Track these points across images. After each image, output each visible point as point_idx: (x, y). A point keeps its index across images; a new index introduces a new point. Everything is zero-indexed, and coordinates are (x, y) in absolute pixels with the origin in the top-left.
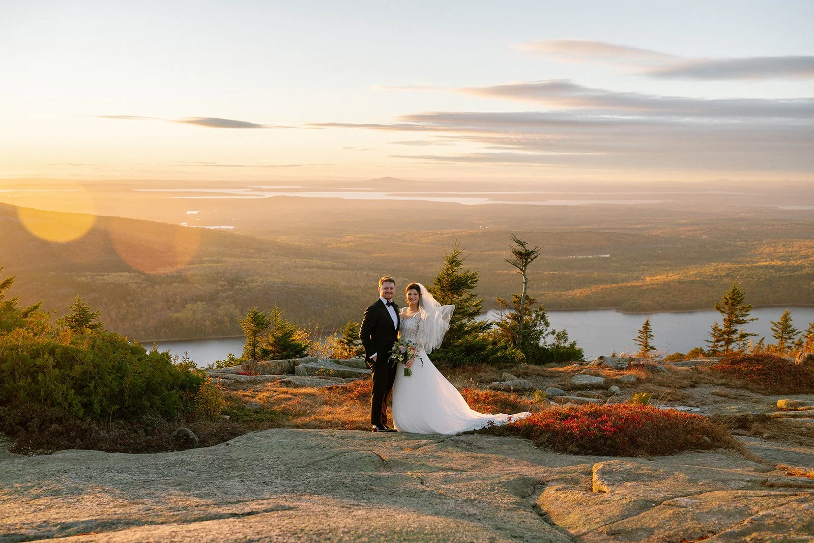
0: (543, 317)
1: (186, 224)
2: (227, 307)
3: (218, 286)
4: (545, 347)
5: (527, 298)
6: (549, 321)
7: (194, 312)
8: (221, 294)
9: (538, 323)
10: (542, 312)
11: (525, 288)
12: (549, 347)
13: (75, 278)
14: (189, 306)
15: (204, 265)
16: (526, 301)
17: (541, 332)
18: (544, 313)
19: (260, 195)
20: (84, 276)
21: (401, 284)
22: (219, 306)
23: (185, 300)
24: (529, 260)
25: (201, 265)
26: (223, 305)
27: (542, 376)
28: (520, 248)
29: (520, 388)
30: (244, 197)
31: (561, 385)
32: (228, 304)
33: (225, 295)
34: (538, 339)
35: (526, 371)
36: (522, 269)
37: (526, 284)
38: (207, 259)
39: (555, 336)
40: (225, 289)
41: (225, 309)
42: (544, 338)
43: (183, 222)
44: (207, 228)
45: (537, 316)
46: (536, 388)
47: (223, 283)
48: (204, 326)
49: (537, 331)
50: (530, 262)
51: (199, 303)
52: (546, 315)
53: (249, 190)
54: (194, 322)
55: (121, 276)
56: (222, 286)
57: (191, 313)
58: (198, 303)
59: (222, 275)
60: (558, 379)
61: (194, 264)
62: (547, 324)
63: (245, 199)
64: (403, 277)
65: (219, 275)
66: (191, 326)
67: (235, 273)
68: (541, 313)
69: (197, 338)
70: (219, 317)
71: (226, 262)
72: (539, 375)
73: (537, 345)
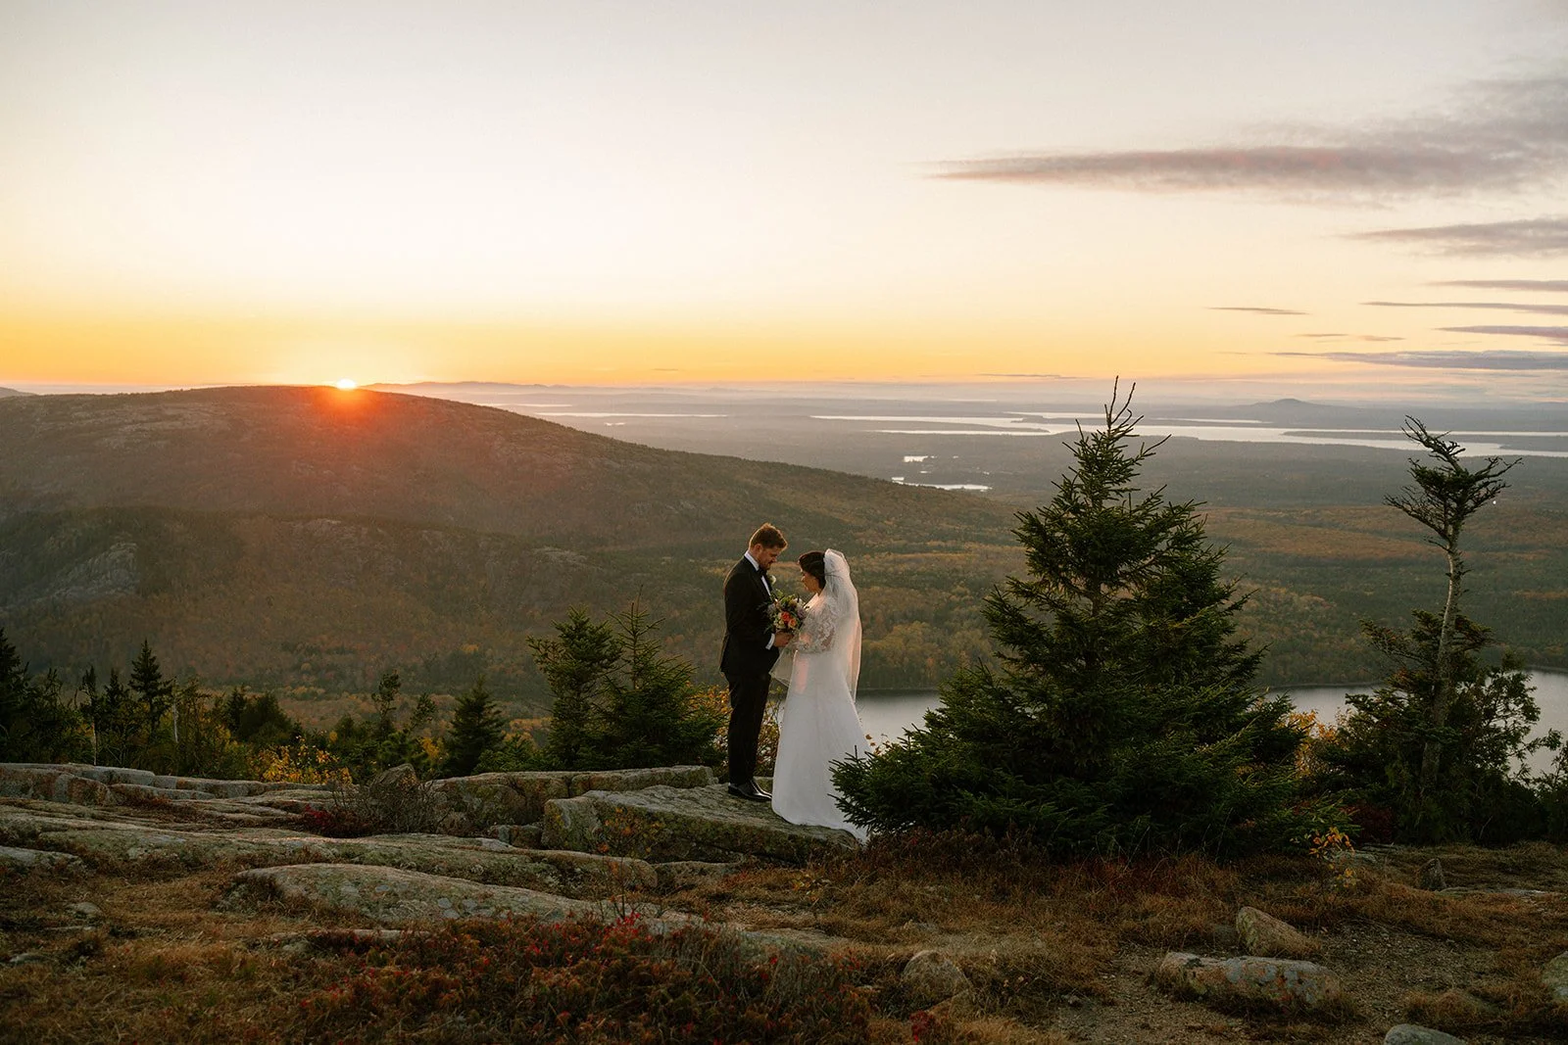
0: (1517, 690)
1: (902, 479)
2: (968, 634)
3: (954, 594)
4: (1523, 783)
5: (1461, 623)
6: (1536, 704)
7: (907, 641)
8: (956, 610)
9: (1500, 708)
10: (1515, 673)
11: (1455, 594)
12: (1536, 787)
13: (705, 568)
14: (898, 628)
15: (929, 555)
16: (1458, 635)
17: (1513, 737)
18: (1518, 678)
19: (1039, 430)
20: (721, 566)
21: (1307, 608)
22: (952, 631)
23: (892, 618)
24: (1470, 503)
25: (925, 555)
26: (960, 630)
27: (1419, 932)
28: (1435, 464)
29: (1277, 997)
30: (1009, 433)
31: (1485, 997)
32: (968, 629)
33: (963, 611)
34: (1499, 757)
35: (1353, 902)
36: (1445, 530)
37: (1456, 579)
38: (936, 543)
39: (1557, 752)
40: (965, 601)
41: (964, 637)
42: (1520, 755)
43: (895, 476)
44: (938, 487)
45: (1499, 684)
46: (1365, 1002)
47: (963, 590)
48: (924, 667)
49: (1497, 730)
50: (1472, 510)
51: (916, 624)
52: (1527, 685)
53: (1021, 419)
54: (906, 659)
55: (783, 568)
56: (962, 595)
57: (901, 641)
58: (914, 624)
59: (961, 575)
60: (1491, 954)
61: (913, 552)
62: (1531, 713)
63: (1011, 436)
64: (1313, 595)
65: (954, 574)
66: (900, 666)
67: (986, 572)
68: (1508, 675)
69: (910, 688)
70: (952, 653)
71: (969, 550)
72: (1406, 926)
73: (1496, 777)
